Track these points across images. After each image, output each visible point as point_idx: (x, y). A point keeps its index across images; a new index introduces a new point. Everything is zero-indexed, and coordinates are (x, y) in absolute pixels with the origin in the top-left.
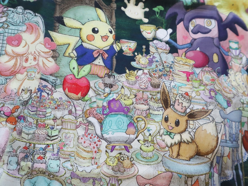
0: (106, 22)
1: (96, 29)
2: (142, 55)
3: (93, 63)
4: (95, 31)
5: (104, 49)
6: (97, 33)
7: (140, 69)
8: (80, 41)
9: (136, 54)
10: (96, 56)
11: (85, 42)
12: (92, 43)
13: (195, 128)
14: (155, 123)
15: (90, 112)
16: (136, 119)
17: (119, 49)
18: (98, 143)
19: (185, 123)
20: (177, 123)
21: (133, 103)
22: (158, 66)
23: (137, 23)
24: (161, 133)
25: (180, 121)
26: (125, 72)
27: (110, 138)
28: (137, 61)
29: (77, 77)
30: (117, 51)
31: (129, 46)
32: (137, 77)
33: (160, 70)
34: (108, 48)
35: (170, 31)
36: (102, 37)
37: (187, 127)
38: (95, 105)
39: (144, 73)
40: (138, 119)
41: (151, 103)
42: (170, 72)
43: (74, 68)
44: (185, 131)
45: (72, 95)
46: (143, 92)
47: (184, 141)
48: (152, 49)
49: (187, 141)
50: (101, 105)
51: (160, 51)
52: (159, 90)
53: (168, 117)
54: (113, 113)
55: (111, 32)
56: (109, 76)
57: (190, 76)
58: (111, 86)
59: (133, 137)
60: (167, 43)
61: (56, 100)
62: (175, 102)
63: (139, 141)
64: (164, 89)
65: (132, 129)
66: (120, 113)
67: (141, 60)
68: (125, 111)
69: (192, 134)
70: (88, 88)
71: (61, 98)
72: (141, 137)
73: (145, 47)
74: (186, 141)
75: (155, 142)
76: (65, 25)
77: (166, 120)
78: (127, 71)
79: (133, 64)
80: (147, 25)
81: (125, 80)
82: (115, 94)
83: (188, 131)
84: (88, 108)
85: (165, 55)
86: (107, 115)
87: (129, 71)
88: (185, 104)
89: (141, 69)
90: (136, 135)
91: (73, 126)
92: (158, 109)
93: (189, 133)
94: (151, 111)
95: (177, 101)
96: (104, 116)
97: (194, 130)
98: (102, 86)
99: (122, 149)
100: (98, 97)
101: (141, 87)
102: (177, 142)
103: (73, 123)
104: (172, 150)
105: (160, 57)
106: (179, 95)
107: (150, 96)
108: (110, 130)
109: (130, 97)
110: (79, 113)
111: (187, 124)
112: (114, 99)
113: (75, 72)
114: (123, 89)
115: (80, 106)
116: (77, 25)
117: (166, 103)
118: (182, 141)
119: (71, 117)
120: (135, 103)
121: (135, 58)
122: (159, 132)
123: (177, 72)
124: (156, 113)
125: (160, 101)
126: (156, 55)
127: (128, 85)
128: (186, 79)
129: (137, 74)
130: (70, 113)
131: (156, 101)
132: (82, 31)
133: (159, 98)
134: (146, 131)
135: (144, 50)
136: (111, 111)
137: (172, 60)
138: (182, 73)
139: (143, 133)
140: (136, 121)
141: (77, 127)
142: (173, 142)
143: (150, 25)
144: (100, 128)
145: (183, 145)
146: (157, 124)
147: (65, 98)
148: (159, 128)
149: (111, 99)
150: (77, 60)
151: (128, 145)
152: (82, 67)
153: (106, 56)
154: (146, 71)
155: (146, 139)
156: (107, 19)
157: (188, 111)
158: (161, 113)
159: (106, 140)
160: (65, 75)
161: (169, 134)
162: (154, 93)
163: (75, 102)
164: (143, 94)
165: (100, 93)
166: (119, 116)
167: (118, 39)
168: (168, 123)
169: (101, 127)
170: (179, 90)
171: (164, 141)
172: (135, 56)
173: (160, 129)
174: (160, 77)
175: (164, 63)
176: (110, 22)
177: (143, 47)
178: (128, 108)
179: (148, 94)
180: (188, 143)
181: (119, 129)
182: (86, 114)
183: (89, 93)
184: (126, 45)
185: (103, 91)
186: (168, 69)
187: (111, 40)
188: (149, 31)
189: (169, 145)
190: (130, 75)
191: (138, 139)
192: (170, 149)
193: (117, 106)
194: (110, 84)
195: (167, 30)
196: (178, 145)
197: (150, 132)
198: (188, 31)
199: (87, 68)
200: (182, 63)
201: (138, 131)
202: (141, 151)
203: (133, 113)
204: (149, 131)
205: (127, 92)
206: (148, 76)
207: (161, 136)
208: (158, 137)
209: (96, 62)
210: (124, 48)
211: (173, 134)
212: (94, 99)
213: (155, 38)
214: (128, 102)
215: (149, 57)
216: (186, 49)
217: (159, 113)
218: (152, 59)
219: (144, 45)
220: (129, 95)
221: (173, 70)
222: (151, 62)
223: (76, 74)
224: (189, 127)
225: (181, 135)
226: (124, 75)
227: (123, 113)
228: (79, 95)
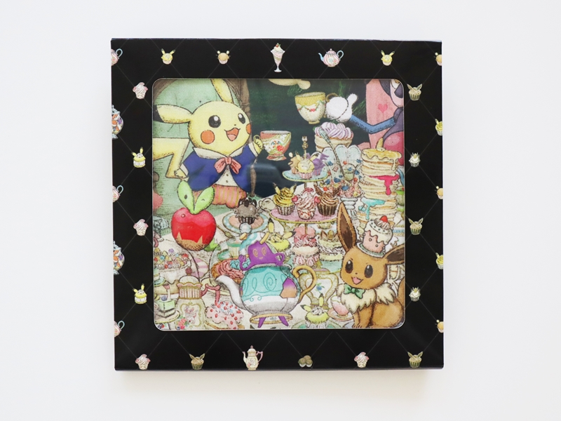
0: (233, 102)
1: (216, 119)
2: (302, 155)
3: (217, 183)
4: (214, 123)
5: (232, 156)
6: (217, 127)
7: (299, 183)
8: (191, 145)
9: (291, 155)
10: (220, 170)
11: (200, 147)
12: (211, 146)
13: (399, 277)
14: (329, 276)
15: (220, 268)
16: (298, 272)
17: (259, 150)
18: (236, 315)
19: (382, 270)
20: (369, 272)
21: (290, 246)
22: (332, 172)
23: (289, 93)
24: (340, 291)
25: (373, 268)
26: (274, 192)
27: (255, 306)
28: (293, 168)
29: (192, 212)
30: (256, 155)
31: (276, 142)
32: (295, 198)
33: (336, 180)
34: (240, 151)
35: (353, 98)
36: (228, 133)
37: (386, 277)
38: (227, 256)
39: (307, 190)
40: (301, 272)
41: (322, 243)
42: (355, 180)
43: (186, 197)
44: (382, 283)
45: (190, 243)
46: (306, 225)
47: (381, 300)
48: (320, 141)
49: (387, 300)
50: (236, 255)
51: (334, 142)
52: (334, 217)
53: (352, 263)
54: (257, 266)
55: (242, 120)
56: (247, 203)
57: (392, 183)
58: (251, 221)
59: (292, 301)
60: (348, 124)
61: (165, 254)
62: (364, 236)
63: (303, 307)
64: (342, 215)
65: (291, 289)
66: (270, 265)
67: (302, 166)
68: (277, 261)
69: (393, 287)
70: (212, 228)
71: (171, 251)
72: (306, 301)
73: (306, 139)
74: (385, 301)
75: (330, 306)
76: (161, 120)
77: (349, 268)
78: (277, 189)
79: (287, 175)
80: (307, 94)
81: (274, 206)
82: (258, 233)
83: (387, 283)
84: (216, 261)
85: (345, 149)
86: (248, 269)
87: (280, 188)
88: (383, 237)
89: (302, 183)
90: (298, 297)
91: (196, 292)
92: (335, 251)
93: (390, 287)
94: (322, 256)
95: (367, 234)
96: (244, 272)
97: (398, 282)
98: (236, 222)
99: (276, 322)
100: (231, 241)
101: (302, 216)
102: (368, 303)
103: (195, 288)
104: (359, 317)
105: (336, 155)
106: (370, 222)
107: (319, 231)
108: (255, 293)
109: (285, 237)
110: (203, 270)
111: (387, 272)
112: (257, 243)
113: (189, 203)
114: (271, 224)
115: (203, 260)
116: (182, 115)
117: (349, 238)
118: (378, 300)
119: (191, 279)
120: (293, 245)
121: (289, 164)
122: (336, 290)
123: (367, 179)
124: (331, 257)
125: (337, 237)
126: (328, 152)
127: (279, 216)
128: (384, 189)
129: (295, 194)
130: (189, 272)
131: (330, 238)
132: (192, 124)
133: (335, 232)
134: (314, 291)
135: (305, 146)
136: (254, 262)
137: (358, 157)
138: (376, 179)
139: (309, 294)
140: (297, 276)
141: (202, 294)
142: (361, 303)
143: (313, 93)
144: (238, 291)
145: (379, 308)
146: (333, 277)
147: (177, 249)
148: (335, 284)
149: (253, 242)
150: (189, 182)
151: (286, 315)
152: (199, 192)
153: (239, 166)
154: (310, 185)
155: (316, 303)
156: (233, 95)
157: (388, 248)
158: (340, 256)
159: (249, 310)
160: (173, 210)
161: (354, 291)
162: (326, 225)
163: (195, 254)
164: (306, 228)
165: (234, 234)
166: (268, 270)
167: (255, 131)
168: (353, 274)
169: (241, 290)
170: (370, 214)
171: (344, 304)
172: (289, 159)
173: (338, 285)
174: (336, 192)
175: (342, 165)
176: (239, 100)
177: (303, 139)
178: (281, 255)
179: (315, 226)
180: (387, 303)
181: (269, 290)
182: (214, 271)
183: (215, 237)
184: (272, 139)
185: (238, 231)
186: (350, 176)
187: (244, 135)
188: (313, 107)
189: (354, 308)
190: (281, 196)
191: (302, 303)
192: (356, 316)
193: (264, 252)
194: (249, 218)
195: (346, 98)
196: (370, 308)
197: (322, 291)
198: (389, 94)
199: (207, 193)
200: (378, 161)
201: (301, 291)
202: (307, 322)
203: (291, 262)
204: (319, 289)
205: (279, 228)
206: (314, 193)
207: (340, 296)
208: (335, 298)
209: (222, 181)
210: (270, 148)
211: (361, 291)
212: (224, 247)
213: (324, 119)
214: (281, 246)
215: (315, 157)
216: (385, 131)
217: (336, 259)
218: (320, 161)
219: (304, 135)
220: (282, 233)
221: (360, 177)
222: (318, 166)
223: (191, 207)
224: (390, 276)
225: (375, 291)
226: (272, 197)
227: (274, 265)
228: (200, 241)
